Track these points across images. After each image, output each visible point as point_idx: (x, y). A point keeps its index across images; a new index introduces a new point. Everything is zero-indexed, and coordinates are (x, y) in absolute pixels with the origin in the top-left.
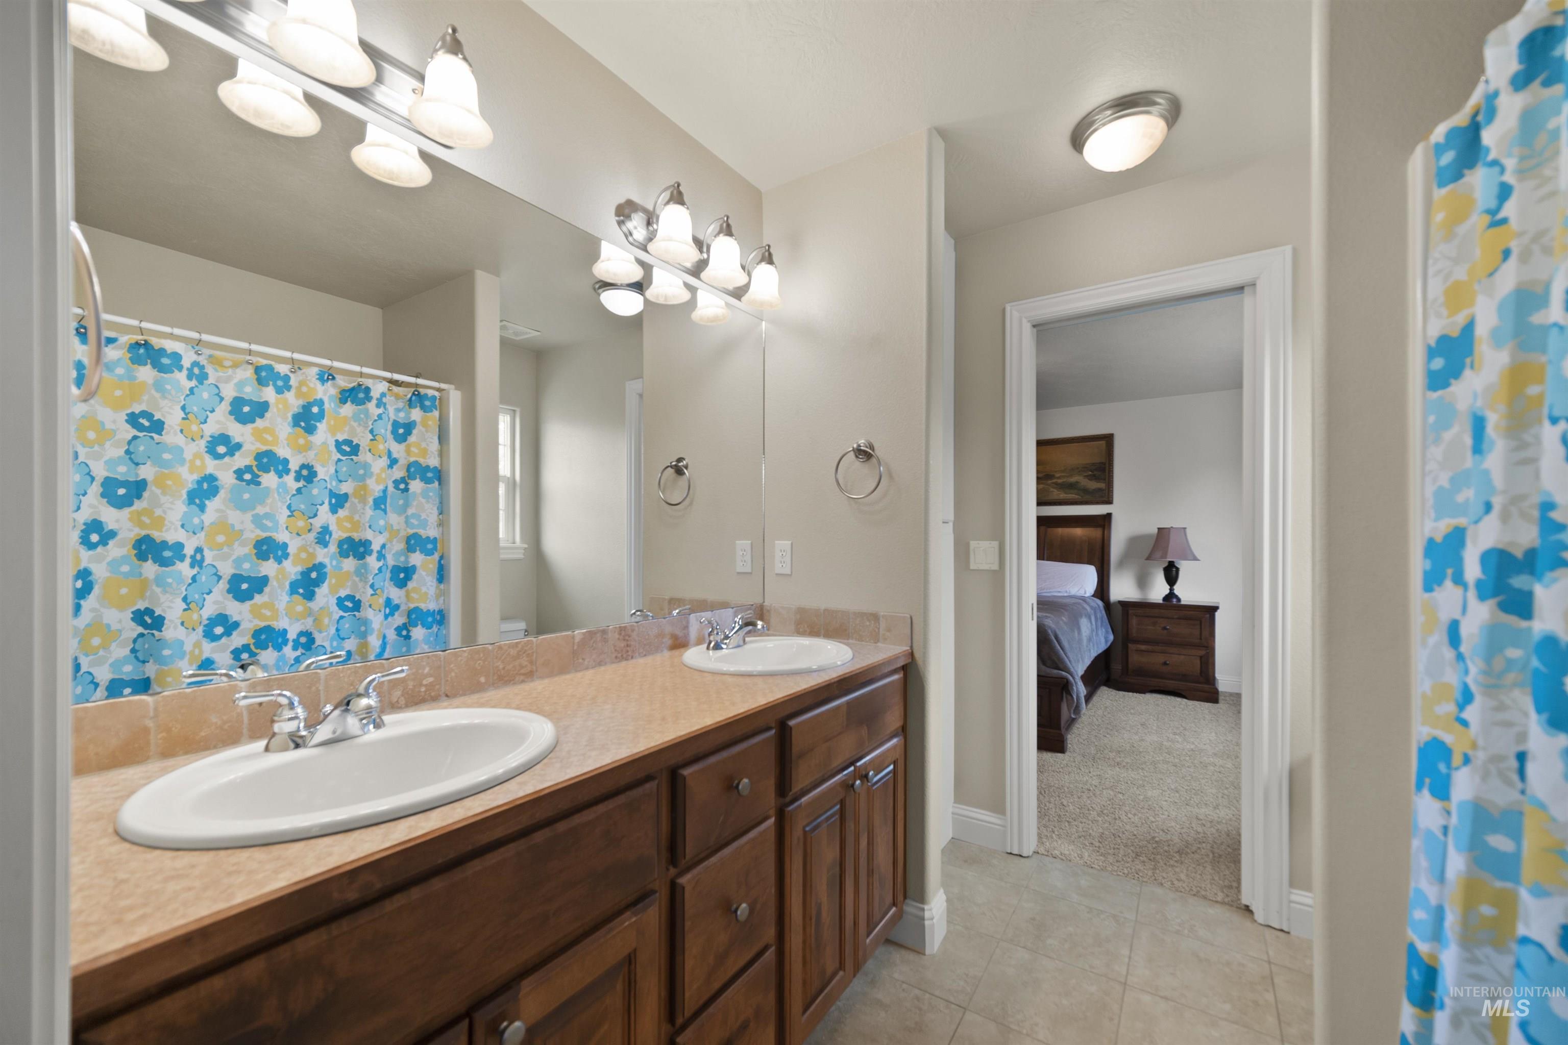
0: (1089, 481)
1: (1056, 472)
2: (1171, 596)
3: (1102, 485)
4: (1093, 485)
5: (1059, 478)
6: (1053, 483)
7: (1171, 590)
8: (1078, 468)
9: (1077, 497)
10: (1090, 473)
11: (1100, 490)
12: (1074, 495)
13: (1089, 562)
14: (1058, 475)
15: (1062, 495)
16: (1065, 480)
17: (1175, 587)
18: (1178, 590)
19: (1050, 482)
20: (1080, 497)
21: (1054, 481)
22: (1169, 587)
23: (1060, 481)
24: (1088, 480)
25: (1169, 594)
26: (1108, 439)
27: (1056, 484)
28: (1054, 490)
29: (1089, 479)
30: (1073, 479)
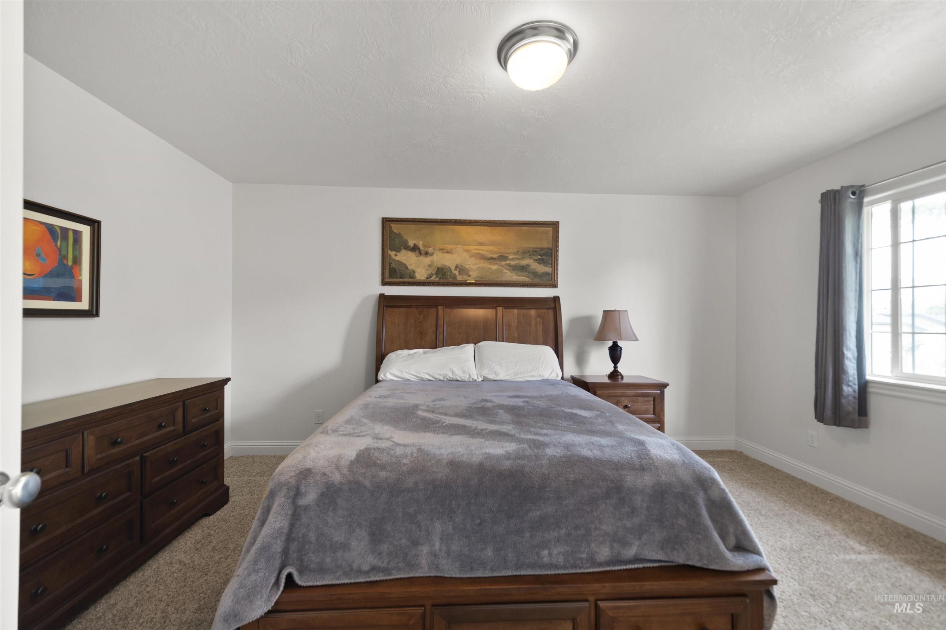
0: (539, 265)
1: (509, 253)
2: (614, 375)
3: (549, 270)
4: (541, 269)
5: (512, 260)
6: (506, 264)
7: (615, 367)
8: (529, 252)
9: (527, 279)
10: (539, 257)
11: (547, 273)
12: (525, 278)
13: (545, 343)
14: (511, 257)
15: (514, 277)
16: (517, 262)
17: (618, 365)
18: (621, 367)
19: (503, 263)
20: (530, 280)
21: (508, 262)
22: (613, 365)
23: (513, 263)
24: (537, 263)
25: (613, 371)
26: (555, 225)
27: (509, 265)
28: (508, 271)
29: (539, 263)
30: (525, 262)
